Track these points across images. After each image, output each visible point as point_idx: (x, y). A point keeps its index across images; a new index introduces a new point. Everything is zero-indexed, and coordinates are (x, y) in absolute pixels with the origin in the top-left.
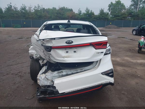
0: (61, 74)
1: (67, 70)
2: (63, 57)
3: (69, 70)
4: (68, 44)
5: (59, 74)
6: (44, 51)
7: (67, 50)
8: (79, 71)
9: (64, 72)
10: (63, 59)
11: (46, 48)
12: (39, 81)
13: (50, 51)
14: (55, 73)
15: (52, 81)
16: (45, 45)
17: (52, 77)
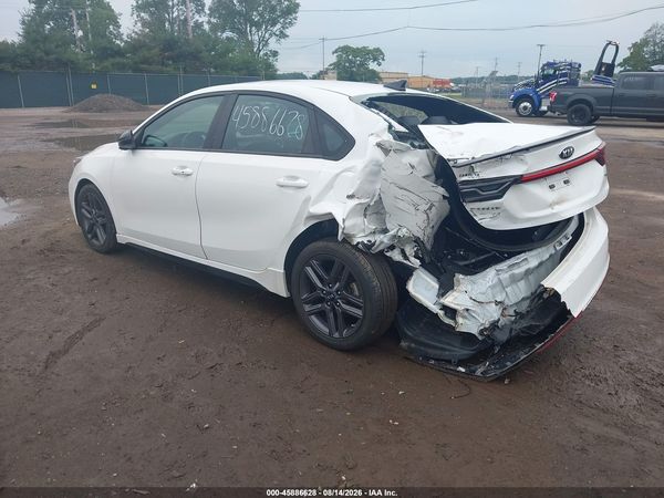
0: (517, 271)
1: (540, 250)
2: (551, 205)
3: (544, 248)
4: (564, 158)
5: (510, 273)
6: (430, 208)
7: (551, 181)
8: (565, 243)
9: (532, 259)
10: (548, 211)
11: (479, 188)
12: (464, 317)
13: (500, 197)
14: (490, 275)
15: (497, 303)
16: (476, 178)
17: (490, 291)
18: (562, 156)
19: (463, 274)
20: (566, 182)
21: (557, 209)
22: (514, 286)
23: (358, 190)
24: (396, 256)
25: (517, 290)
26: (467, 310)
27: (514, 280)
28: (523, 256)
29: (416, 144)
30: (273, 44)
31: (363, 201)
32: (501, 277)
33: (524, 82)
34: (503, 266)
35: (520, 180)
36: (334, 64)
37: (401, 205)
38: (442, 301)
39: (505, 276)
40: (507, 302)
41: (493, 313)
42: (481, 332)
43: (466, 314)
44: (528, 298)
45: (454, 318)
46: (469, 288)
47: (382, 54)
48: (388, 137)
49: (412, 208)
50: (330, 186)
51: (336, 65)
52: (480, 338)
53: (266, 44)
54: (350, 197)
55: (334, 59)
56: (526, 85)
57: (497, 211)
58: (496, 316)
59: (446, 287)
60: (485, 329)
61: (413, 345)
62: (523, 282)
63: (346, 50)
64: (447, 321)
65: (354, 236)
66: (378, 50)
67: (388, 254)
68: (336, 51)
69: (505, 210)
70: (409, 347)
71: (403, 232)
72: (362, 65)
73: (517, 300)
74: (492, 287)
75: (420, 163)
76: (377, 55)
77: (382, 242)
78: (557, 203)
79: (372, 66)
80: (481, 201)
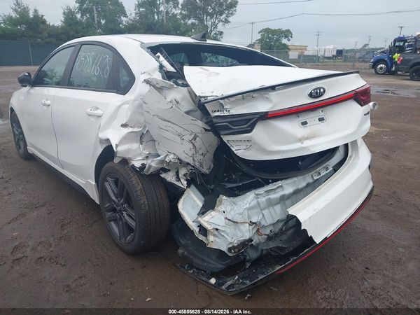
0: (273, 196)
1: (295, 179)
2: (300, 140)
3: (300, 178)
4: (315, 97)
5: (267, 197)
6: (195, 138)
7: (303, 118)
8: (323, 173)
9: (287, 187)
10: (298, 145)
11: (230, 123)
12: (214, 235)
13: (250, 131)
14: (249, 198)
15: (252, 223)
16: (226, 113)
17: (246, 212)
18: (311, 95)
19: (226, 196)
20: (321, 120)
21: (307, 143)
22: (271, 209)
23: (130, 120)
24: (170, 177)
25: (273, 213)
26: (217, 230)
27: (271, 204)
28: (279, 183)
29: (180, 82)
30: (220, 27)
31: (135, 130)
32: (260, 200)
33: (382, 50)
34: (261, 191)
35: (265, 117)
36: (259, 40)
37: (166, 134)
38: (200, 219)
39: (263, 200)
40: (263, 223)
41: (246, 233)
42: (230, 249)
43: (216, 232)
44: (282, 221)
45: (206, 236)
46: (229, 208)
47: (291, 33)
48: (158, 76)
49: (178, 139)
50: (114, 116)
51: (260, 41)
52: (230, 255)
53: (216, 27)
54: (124, 126)
55: (259, 37)
56: (383, 52)
57: (249, 144)
58: (247, 236)
59: (208, 206)
60: (234, 247)
61: (186, 253)
62: (279, 206)
63: (267, 31)
64: (201, 238)
65: (130, 159)
66: (288, 31)
67: (163, 176)
68: (261, 32)
69: (255, 143)
70: (183, 254)
71: (171, 158)
72: (278, 40)
73: (272, 222)
74: (250, 209)
75: (183, 99)
76: (287, 34)
77: (150, 166)
78: (307, 138)
79: (284, 41)
80: (234, 134)
